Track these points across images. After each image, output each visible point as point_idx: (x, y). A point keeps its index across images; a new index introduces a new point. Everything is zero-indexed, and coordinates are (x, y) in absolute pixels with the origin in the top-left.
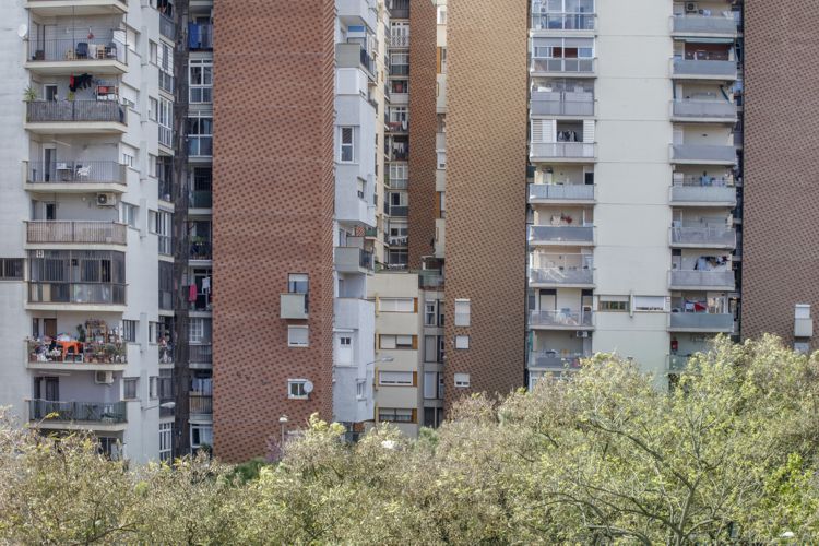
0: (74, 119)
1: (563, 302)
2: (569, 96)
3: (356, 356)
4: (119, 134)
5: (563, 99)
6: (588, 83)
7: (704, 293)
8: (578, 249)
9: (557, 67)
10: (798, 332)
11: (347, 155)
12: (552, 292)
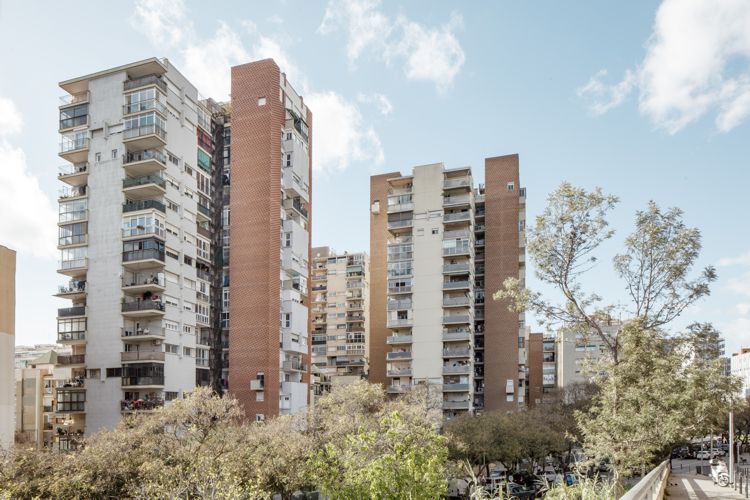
0: (139, 309)
1: (402, 383)
2: (402, 301)
3: (291, 405)
4: (162, 315)
5: (399, 303)
6: (410, 295)
7: (458, 376)
8: (406, 361)
9: (397, 290)
10: (508, 391)
11: (288, 325)
12: (398, 379)
